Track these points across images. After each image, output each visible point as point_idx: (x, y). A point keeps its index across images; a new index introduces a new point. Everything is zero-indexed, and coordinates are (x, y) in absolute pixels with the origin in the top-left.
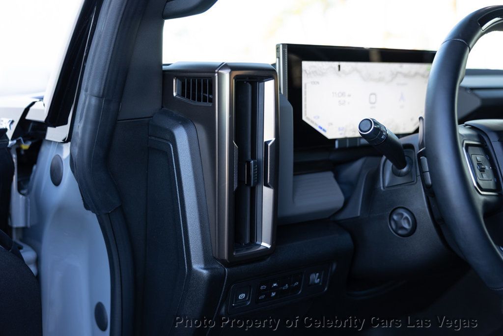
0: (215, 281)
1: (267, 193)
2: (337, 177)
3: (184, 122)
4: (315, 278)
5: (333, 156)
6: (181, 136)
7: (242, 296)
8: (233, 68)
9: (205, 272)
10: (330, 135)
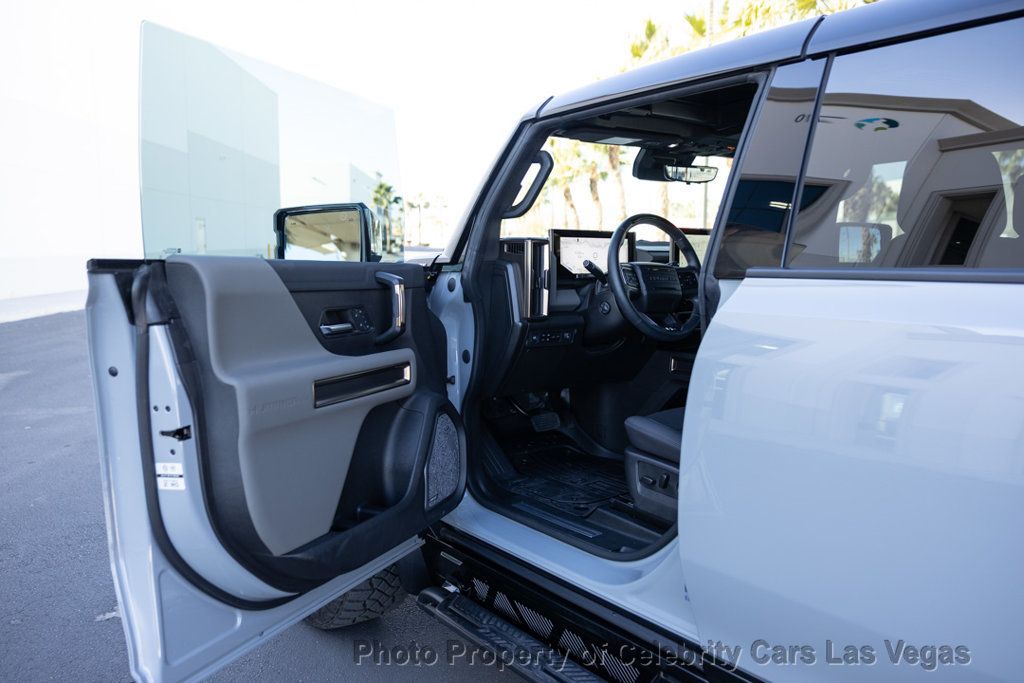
0: (524, 328)
1: (546, 292)
2: (578, 293)
3: (511, 262)
4: (567, 335)
5: (575, 283)
6: (510, 268)
7: (534, 338)
8: (532, 239)
9: (520, 324)
10: (574, 272)
